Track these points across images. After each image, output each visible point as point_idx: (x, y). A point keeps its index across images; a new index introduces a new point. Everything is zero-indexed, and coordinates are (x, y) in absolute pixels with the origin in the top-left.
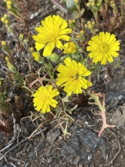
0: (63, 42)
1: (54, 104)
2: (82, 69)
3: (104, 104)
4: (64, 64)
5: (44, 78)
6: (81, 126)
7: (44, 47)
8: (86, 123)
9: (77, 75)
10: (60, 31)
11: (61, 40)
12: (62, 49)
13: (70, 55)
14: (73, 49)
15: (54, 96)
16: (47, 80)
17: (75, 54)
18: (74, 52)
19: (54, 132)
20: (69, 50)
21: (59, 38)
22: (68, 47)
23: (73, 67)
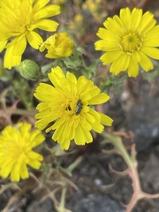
0: (44, 34)
1: (36, 161)
2: (88, 89)
3: (134, 153)
4: (49, 82)
5: (14, 110)
6: (88, 189)
7: (5, 50)
8: (98, 182)
9: (80, 104)
10: (34, 12)
11: (38, 31)
12: (41, 50)
13: (60, 61)
14: (66, 47)
15: (34, 144)
16: (20, 112)
17: (72, 58)
18: (69, 53)
19: (41, 205)
20: (59, 51)
21: (34, 27)
22: (56, 45)
23: (68, 87)
